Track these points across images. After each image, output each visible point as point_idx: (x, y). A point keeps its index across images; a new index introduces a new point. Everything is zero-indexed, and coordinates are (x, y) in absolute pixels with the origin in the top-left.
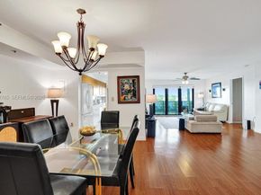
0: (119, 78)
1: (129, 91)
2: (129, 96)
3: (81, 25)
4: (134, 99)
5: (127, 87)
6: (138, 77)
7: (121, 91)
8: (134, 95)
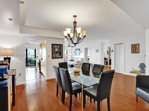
0: (53, 45)
1: (58, 52)
2: (58, 55)
3: (75, 23)
4: (60, 56)
5: (56, 50)
6: (62, 45)
7: (53, 52)
8: (60, 54)
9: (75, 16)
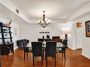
9: (44, 12)
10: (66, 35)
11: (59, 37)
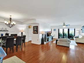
0: (33, 27)
2: (36, 32)
5: (35, 29)
6: (38, 26)
9: (11, 16)
10: (22, 33)
11: (16, 35)
